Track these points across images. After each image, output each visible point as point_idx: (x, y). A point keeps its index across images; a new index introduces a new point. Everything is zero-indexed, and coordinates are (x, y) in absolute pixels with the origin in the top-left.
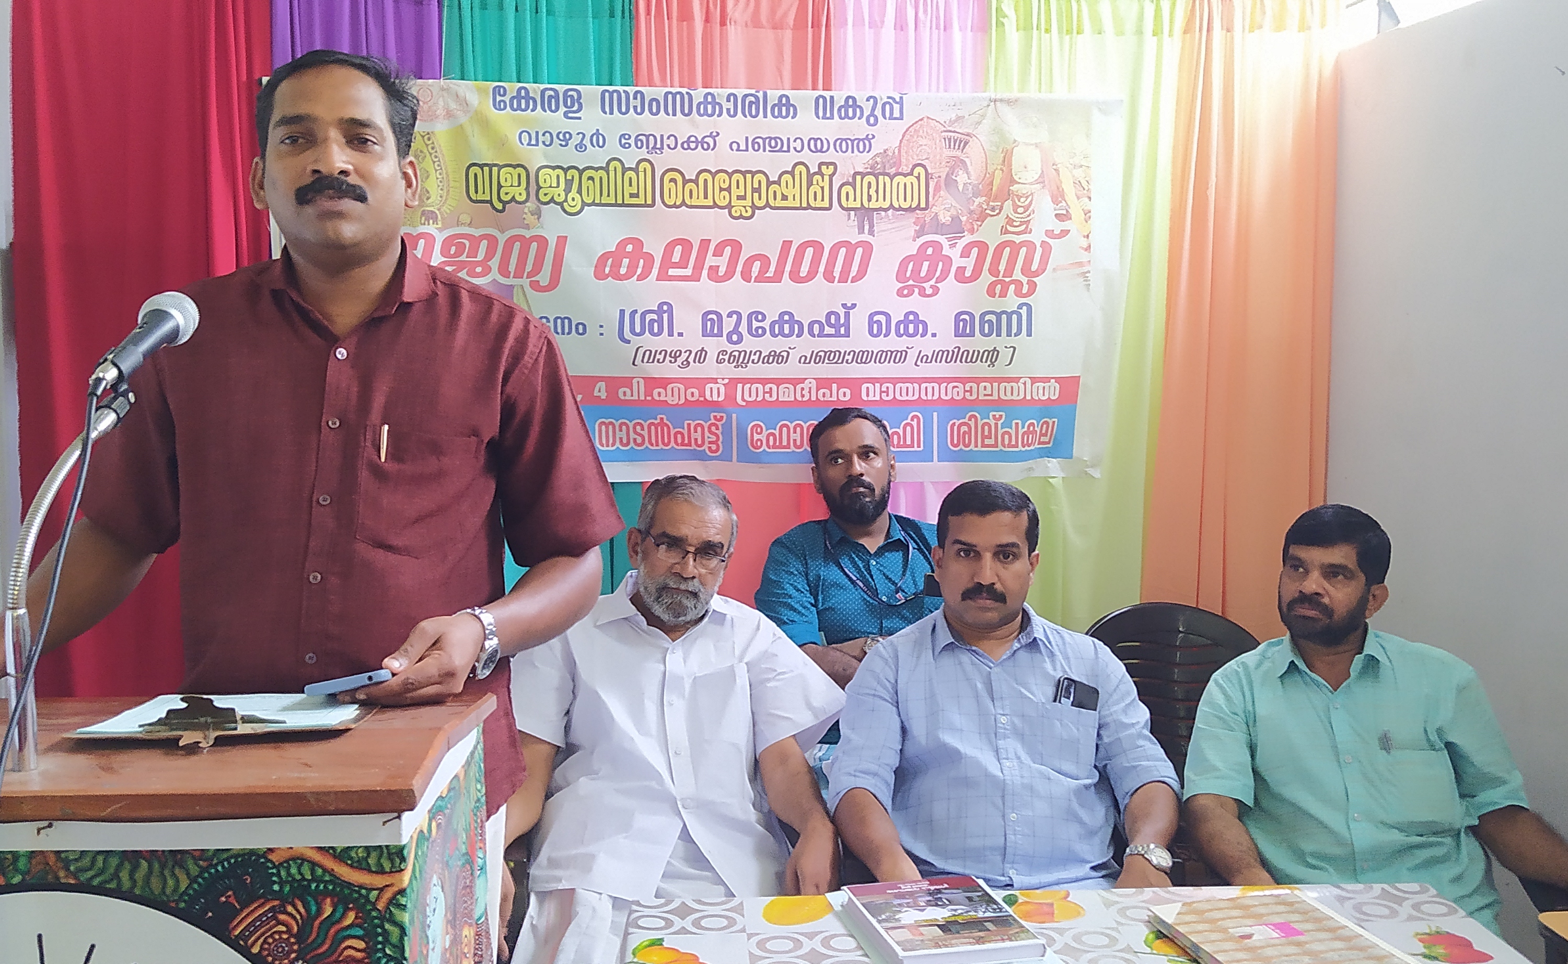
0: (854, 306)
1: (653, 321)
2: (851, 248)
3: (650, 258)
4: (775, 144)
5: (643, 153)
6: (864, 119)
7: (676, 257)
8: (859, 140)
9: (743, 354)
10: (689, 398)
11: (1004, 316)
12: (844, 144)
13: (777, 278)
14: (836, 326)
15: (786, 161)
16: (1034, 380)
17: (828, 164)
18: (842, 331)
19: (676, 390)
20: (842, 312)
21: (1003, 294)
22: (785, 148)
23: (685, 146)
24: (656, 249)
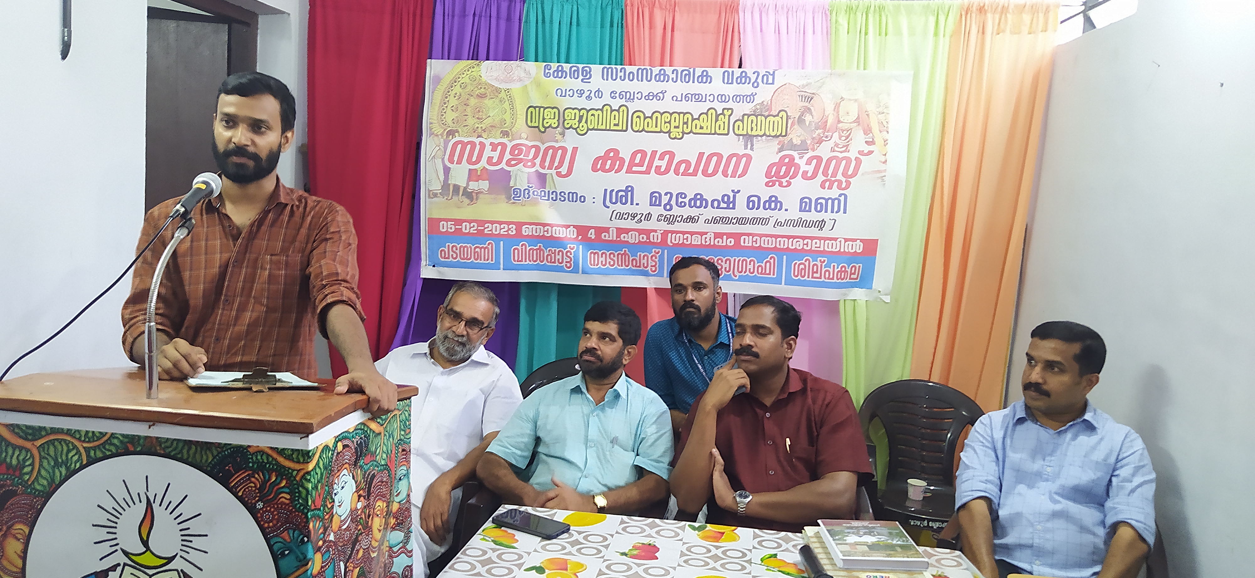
0: (739, 191)
1: (622, 196)
2: (739, 158)
3: (622, 160)
4: (698, 98)
5: (623, 102)
6: (751, 84)
7: (637, 161)
8: (748, 96)
9: (672, 217)
10: (641, 240)
11: (830, 201)
12: (738, 98)
13: (695, 174)
14: (728, 203)
15: (703, 107)
16: (846, 240)
17: (728, 109)
18: (731, 206)
19: (633, 236)
20: (731, 195)
21: (830, 188)
22: (704, 100)
23: (647, 98)
24: (626, 155)
